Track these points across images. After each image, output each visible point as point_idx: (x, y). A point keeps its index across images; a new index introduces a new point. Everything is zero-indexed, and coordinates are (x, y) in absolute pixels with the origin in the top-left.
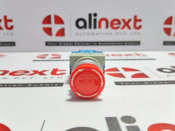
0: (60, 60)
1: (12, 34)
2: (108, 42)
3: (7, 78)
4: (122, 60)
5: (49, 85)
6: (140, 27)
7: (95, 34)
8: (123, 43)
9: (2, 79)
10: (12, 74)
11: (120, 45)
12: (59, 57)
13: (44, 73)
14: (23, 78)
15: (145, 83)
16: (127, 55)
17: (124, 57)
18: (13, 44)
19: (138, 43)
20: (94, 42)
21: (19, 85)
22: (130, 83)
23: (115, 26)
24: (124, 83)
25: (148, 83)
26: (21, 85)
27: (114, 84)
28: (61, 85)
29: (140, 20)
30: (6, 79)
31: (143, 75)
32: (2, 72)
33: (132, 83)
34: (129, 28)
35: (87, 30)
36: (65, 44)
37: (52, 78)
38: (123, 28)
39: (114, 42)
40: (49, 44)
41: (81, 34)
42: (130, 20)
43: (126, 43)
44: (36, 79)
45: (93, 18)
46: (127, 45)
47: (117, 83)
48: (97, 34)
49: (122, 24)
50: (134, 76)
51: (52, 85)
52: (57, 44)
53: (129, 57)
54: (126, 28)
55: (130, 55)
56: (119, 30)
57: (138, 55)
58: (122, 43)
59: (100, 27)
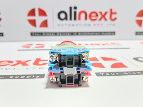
0: (43, 50)
2: (87, 33)
5: (30, 77)
6: (115, 19)
7: (76, 25)
12: (42, 47)
13: (27, 63)
14: (6, 69)
15: (124, 73)
19: (113, 33)
20: (74, 33)
22: (110, 74)
23: (93, 18)
24: (105, 74)
25: (127, 74)
26: (3, 77)
27: (95, 75)
28: (42, 76)
29: (115, 13)
33: (112, 74)
34: (106, 20)
35: (68, 22)
36: (48, 34)
37: (34, 68)
39: (92, 33)
40: (33, 34)
41: (62, 26)
42: (106, 13)
43: (102, 34)
44: (18, 69)
45: (73, 10)
47: (98, 74)
48: (77, 25)
50: (113, 66)
51: (33, 76)
52: (41, 34)
54: (103, 20)
55: (107, 44)
57: (114, 44)
59: (79, 19)
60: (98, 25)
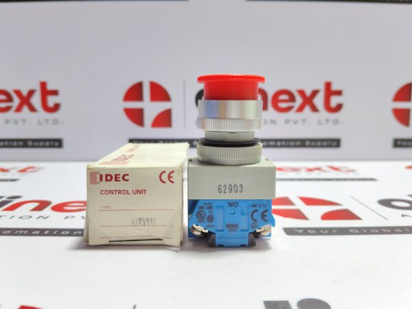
1: (56, 122)
2: (268, 140)
3: (48, 217)
4: (300, 180)
6: (339, 107)
8: (302, 143)
9: (38, 218)
10: (59, 208)
11: (295, 146)
14: (83, 218)
15: (351, 231)
16: (310, 170)
17: (304, 175)
18: (57, 143)
19: (335, 143)
21: (75, 233)
22: (318, 231)
23: (283, 105)
24: (306, 232)
25: (357, 231)
26: (80, 232)
27: (283, 233)
29: (339, 93)
30: (45, 218)
31: (347, 215)
32: (36, 205)
33: (322, 231)
34: (314, 109)
38: (301, 109)
39: (281, 140)
42: (315, 93)
43: (307, 143)
46: (311, 146)
47: (290, 231)
49: (299, 101)
50: (326, 217)
53: (315, 175)
54: (307, 109)
55: (318, 169)
56: (291, 115)
57: (336, 169)
58: (298, 143)
60: (296, 122)
